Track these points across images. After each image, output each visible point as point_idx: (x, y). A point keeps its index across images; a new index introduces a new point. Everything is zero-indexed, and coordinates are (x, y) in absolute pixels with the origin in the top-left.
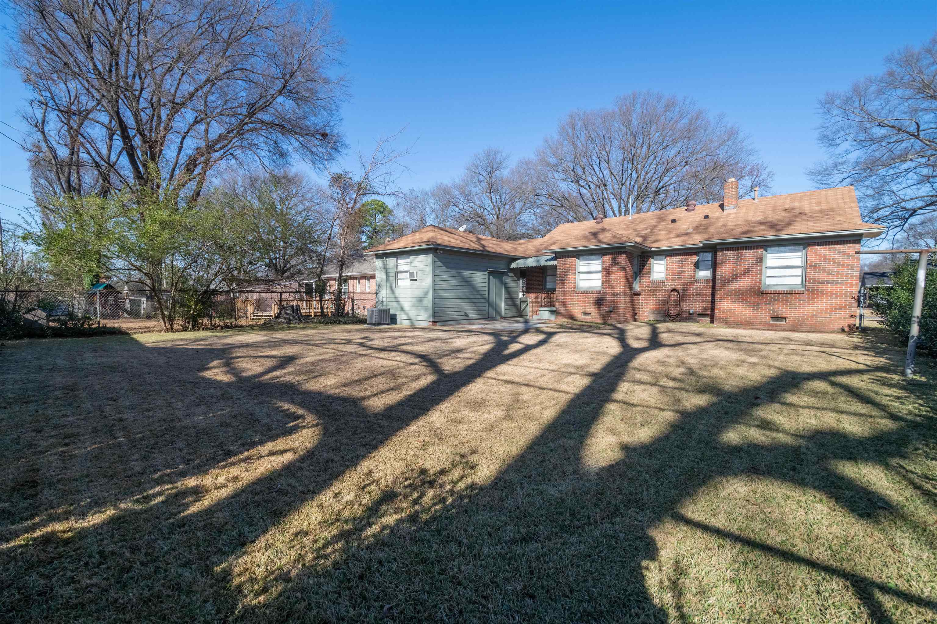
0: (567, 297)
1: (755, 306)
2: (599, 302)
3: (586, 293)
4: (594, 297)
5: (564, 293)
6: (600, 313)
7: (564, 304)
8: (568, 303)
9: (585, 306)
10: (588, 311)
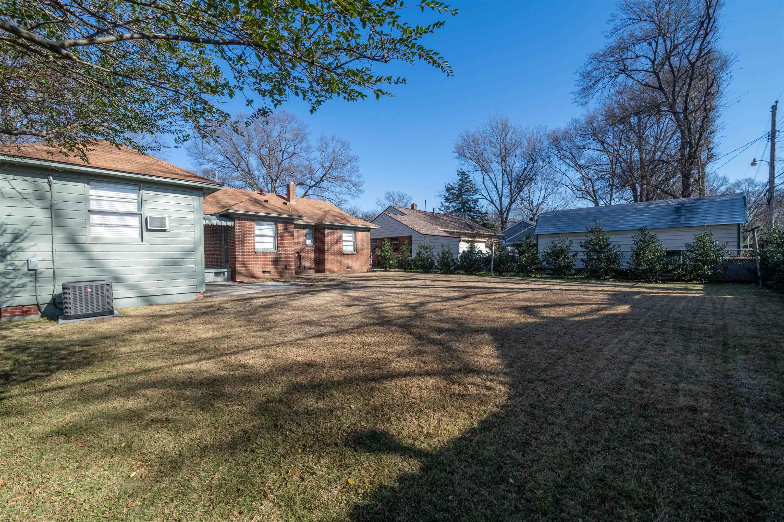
0: (247, 257)
1: (340, 261)
2: (276, 262)
3: (265, 254)
4: (272, 257)
5: (243, 254)
6: (277, 270)
7: (244, 264)
8: (248, 263)
9: (264, 266)
10: (268, 269)
